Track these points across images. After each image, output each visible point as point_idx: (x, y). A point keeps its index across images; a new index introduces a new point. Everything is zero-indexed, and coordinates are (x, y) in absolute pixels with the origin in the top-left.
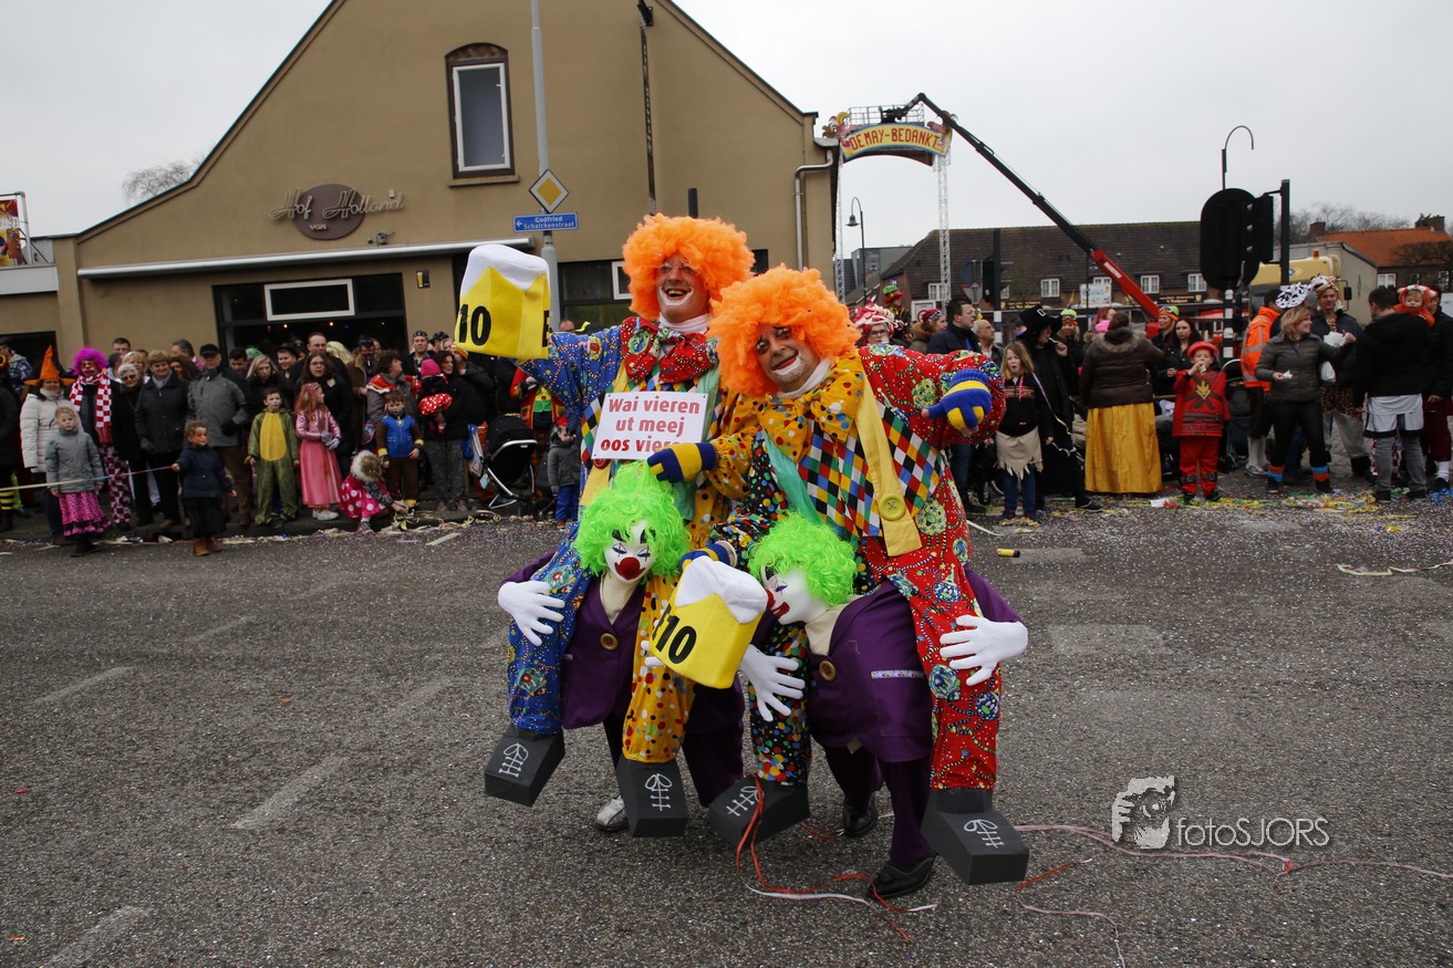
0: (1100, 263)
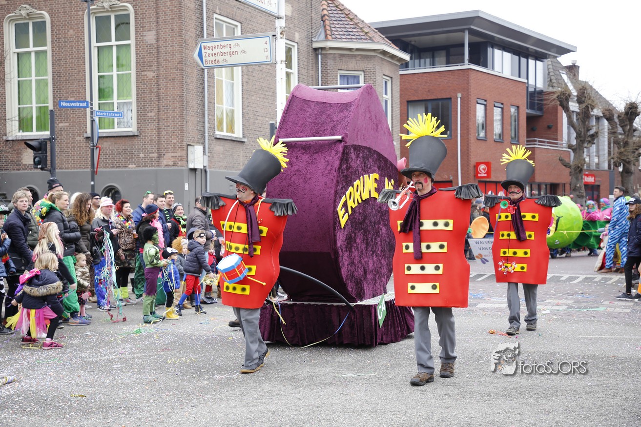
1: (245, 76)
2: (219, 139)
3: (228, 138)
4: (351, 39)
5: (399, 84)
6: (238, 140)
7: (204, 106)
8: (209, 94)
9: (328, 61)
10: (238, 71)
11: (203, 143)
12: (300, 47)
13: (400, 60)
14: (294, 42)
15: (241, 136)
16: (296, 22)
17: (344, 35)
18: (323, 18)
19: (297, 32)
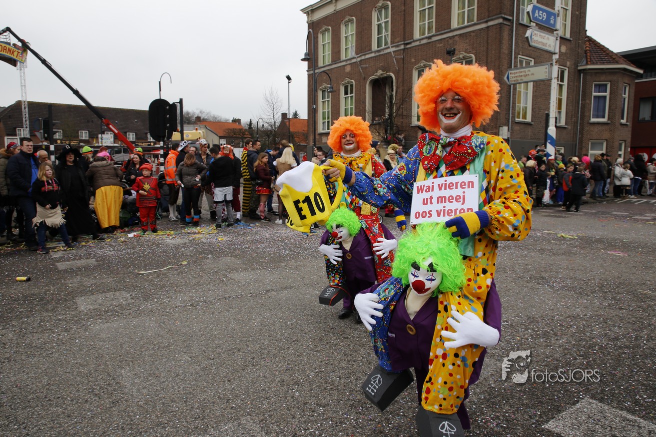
0: (108, 125)
1: (535, 88)
2: (517, 123)
3: (522, 122)
4: (604, 63)
5: (634, 88)
6: (528, 123)
7: (510, 105)
8: (513, 99)
9: (587, 77)
10: (531, 85)
11: (508, 126)
12: (570, 70)
13: (637, 73)
14: (566, 67)
15: (530, 121)
16: (568, 55)
17: (599, 61)
18: (586, 52)
19: (568, 61)
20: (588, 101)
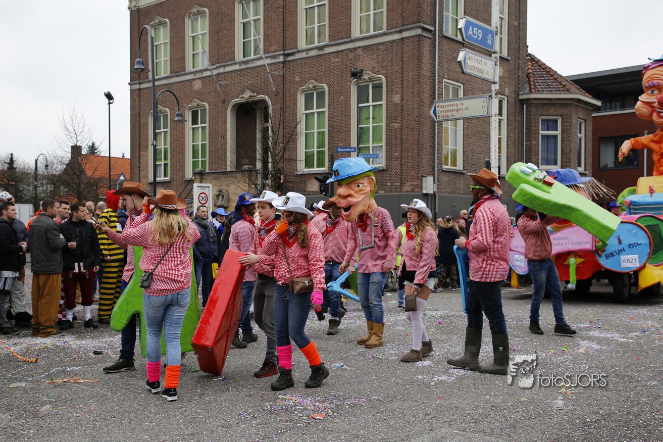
1: (466, 123)
2: (445, 171)
3: (452, 170)
4: (551, 91)
5: (591, 124)
6: (460, 172)
7: (434, 147)
8: (438, 138)
9: (532, 109)
10: (460, 123)
11: (434, 175)
12: (509, 100)
13: (593, 105)
14: (505, 95)
15: (462, 169)
16: (506, 80)
17: (545, 88)
18: (528, 75)
19: (506, 87)
20: (534, 142)
